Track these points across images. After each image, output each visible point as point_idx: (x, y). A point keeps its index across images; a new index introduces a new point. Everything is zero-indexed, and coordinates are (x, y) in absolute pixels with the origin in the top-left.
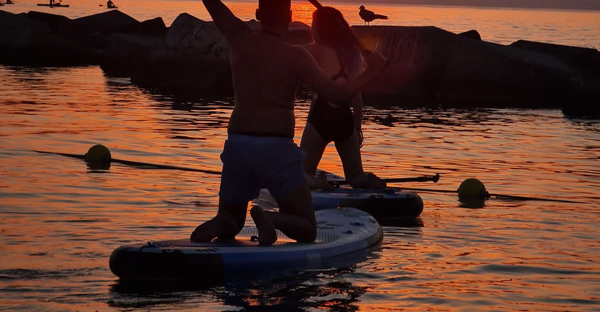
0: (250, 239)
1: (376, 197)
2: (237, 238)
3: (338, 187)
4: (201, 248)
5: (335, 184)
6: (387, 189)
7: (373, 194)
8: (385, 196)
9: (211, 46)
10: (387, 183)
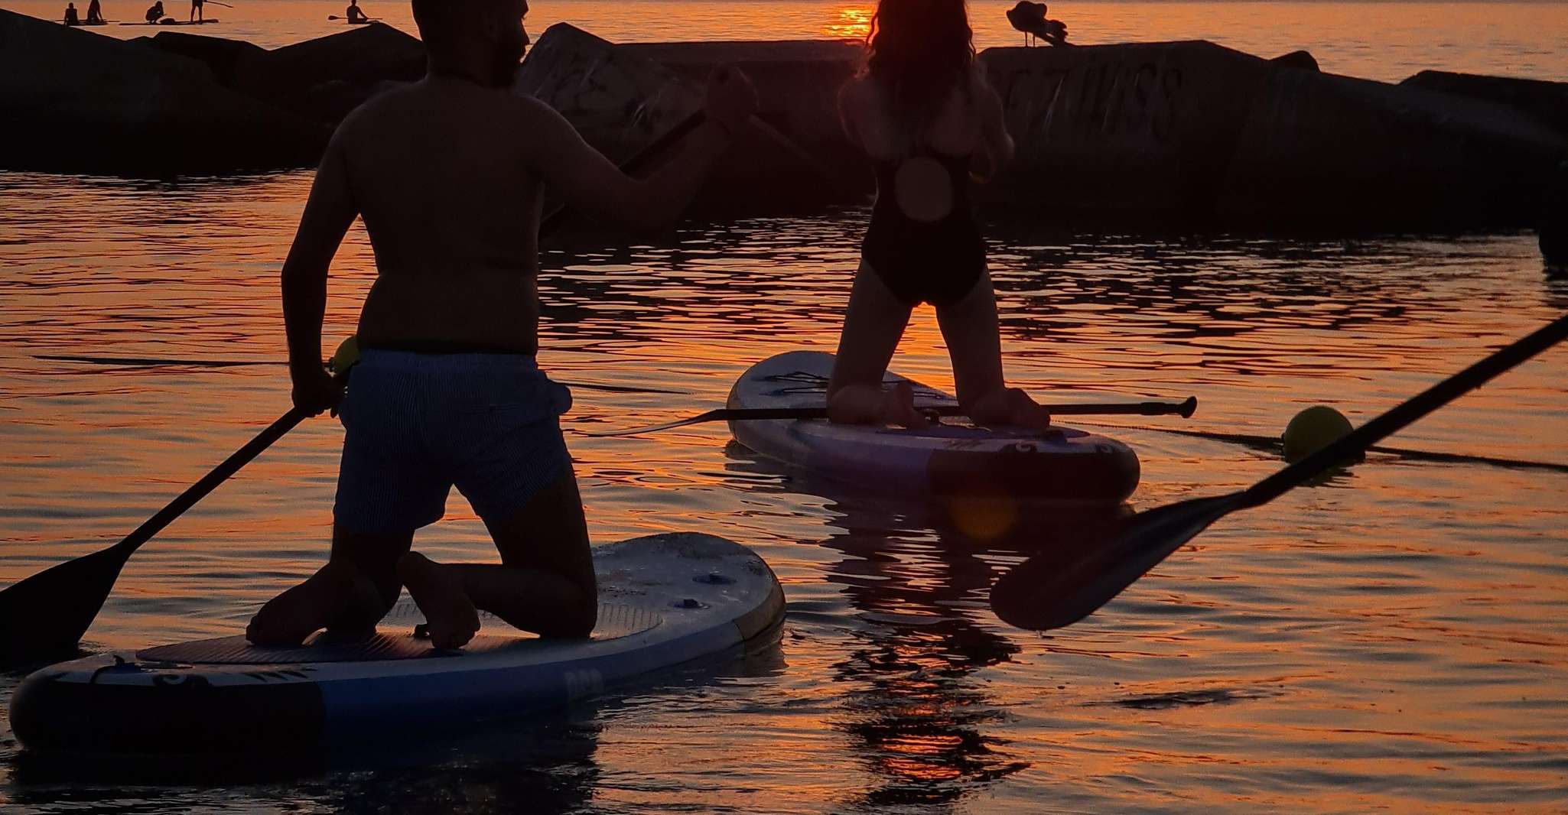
0: (412, 631)
1: (1018, 447)
2: (381, 629)
3: (935, 421)
4: (265, 669)
5: (927, 414)
6: (1048, 429)
7: (1012, 441)
8: (1041, 446)
9: (630, 107)
10: (1051, 416)
